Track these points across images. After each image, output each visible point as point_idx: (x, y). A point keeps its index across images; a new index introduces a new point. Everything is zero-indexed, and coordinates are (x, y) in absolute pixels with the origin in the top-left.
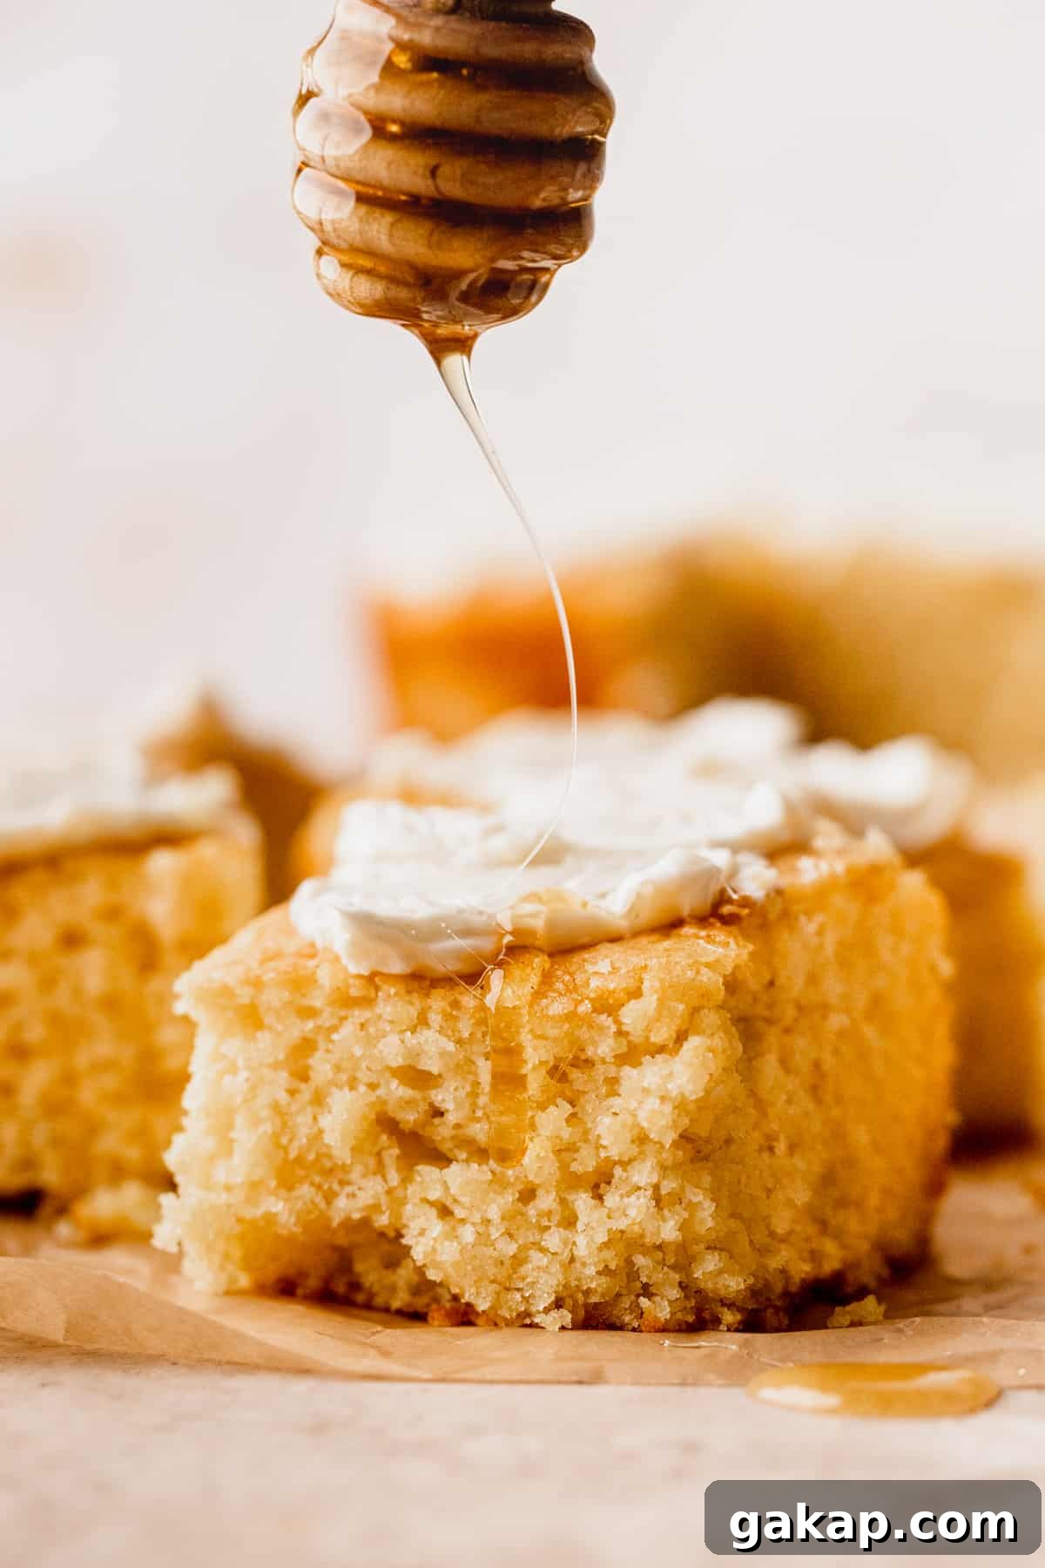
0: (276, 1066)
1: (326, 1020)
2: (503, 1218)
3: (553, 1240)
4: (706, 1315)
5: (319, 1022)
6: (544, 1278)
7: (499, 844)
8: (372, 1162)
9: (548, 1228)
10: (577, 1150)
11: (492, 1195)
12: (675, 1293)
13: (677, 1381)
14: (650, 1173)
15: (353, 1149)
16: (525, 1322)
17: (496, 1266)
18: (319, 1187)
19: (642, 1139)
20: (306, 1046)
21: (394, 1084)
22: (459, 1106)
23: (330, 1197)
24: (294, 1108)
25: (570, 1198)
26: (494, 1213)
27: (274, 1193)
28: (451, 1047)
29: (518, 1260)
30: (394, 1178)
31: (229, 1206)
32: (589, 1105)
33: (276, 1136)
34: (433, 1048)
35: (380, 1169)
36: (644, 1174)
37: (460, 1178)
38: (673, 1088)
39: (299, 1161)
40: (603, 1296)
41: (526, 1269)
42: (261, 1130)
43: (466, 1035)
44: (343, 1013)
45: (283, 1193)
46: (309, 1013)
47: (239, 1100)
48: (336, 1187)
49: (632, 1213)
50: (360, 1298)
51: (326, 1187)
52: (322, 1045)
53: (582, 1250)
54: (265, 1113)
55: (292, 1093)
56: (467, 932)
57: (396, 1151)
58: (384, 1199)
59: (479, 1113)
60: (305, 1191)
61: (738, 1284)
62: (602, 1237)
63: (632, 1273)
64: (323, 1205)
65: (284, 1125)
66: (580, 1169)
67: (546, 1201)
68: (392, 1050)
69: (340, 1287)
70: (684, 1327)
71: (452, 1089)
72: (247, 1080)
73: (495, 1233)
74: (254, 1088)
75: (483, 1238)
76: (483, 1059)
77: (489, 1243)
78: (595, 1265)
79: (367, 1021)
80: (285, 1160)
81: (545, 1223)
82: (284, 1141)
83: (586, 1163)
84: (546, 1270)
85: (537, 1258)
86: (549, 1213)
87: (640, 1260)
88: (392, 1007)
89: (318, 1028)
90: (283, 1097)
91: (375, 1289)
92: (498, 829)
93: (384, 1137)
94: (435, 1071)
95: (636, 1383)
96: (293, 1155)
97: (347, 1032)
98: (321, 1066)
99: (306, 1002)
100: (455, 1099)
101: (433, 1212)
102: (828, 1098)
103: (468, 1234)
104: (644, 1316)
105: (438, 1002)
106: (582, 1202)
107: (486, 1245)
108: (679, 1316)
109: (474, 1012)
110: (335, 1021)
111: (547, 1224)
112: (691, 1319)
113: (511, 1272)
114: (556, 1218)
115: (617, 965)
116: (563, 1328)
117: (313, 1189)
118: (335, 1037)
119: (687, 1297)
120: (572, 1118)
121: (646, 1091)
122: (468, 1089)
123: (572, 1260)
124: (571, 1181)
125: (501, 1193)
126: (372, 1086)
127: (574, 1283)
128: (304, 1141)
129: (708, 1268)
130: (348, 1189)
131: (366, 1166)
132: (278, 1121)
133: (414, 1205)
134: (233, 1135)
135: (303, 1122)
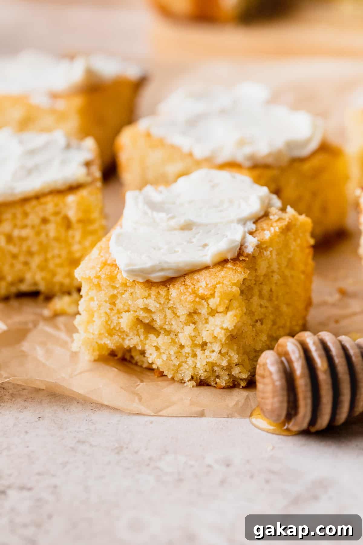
0: (106, 301)
1: (121, 290)
2: (175, 353)
3: (190, 361)
4: (236, 383)
5: (118, 291)
6: (187, 372)
7: (173, 223)
8: (135, 332)
9: (189, 357)
10: (197, 337)
11: (171, 347)
12: (227, 378)
13: (226, 417)
14: (218, 347)
15: (130, 328)
16: (182, 382)
17: (173, 366)
18: (120, 336)
19: (215, 338)
20: (114, 297)
21: (141, 312)
22: (160, 320)
23: (124, 339)
24: (112, 314)
25: (195, 350)
26: (172, 352)
27: (107, 337)
28: (158, 305)
29: (180, 365)
30: (142, 337)
31: (93, 339)
32: (200, 325)
33: (106, 322)
34: (152, 304)
35: (138, 335)
36: (217, 347)
37: (162, 340)
38: (225, 326)
39: (114, 328)
40: (205, 377)
41: (182, 368)
42: (102, 319)
43: (162, 302)
44: (125, 289)
45: (110, 337)
46: (114, 288)
47: (95, 309)
48: (125, 337)
49: (213, 358)
50: (134, 362)
51: (122, 337)
52: (119, 297)
53: (198, 365)
54: (103, 315)
55: (111, 309)
56: (162, 270)
57: (143, 330)
58: (139, 343)
59: (167, 323)
60: (116, 338)
61: (245, 376)
62: (205, 363)
63: (213, 371)
64: (122, 342)
65: (109, 318)
66: (198, 343)
67: (187, 350)
68: (140, 303)
69: (128, 357)
70: (229, 387)
71: (159, 316)
72: (97, 304)
73: (173, 358)
74: (100, 306)
75: (169, 358)
76: (167, 309)
77: (171, 360)
78: (202, 370)
79: (133, 292)
80: (110, 328)
81: (187, 355)
82: (109, 323)
83: (199, 341)
84: (188, 369)
85: (185, 366)
86: (189, 353)
87: (216, 368)
88: (139, 291)
89: (118, 293)
90: (108, 311)
91: (138, 360)
92: (173, 217)
93: (139, 326)
94: (153, 311)
95: (214, 417)
96: (112, 327)
97: (127, 295)
98: (120, 305)
99: (114, 284)
100: (160, 319)
101: (154, 349)
102: (274, 299)
103: (165, 357)
104: (217, 384)
105: (154, 291)
106: (199, 352)
107: (170, 360)
108: (228, 384)
109: (165, 296)
110: (123, 292)
111: (188, 356)
112: (231, 385)
113: (178, 368)
114: (191, 355)
115: (208, 283)
116: (193, 386)
117: (118, 337)
118: (123, 296)
119: (230, 378)
120: (195, 329)
121: (217, 326)
122: (164, 316)
123: (195, 367)
124: (195, 345)
125: (174, 346)
126: (135, 311)
127: (196, 373)
128: (115, 324)
129: (236, 371)
130: (129, 338)
131: (134, 333)
132: (107, 318)
133: (148, 345)
134: (94, 319)
135: (115, 319)
